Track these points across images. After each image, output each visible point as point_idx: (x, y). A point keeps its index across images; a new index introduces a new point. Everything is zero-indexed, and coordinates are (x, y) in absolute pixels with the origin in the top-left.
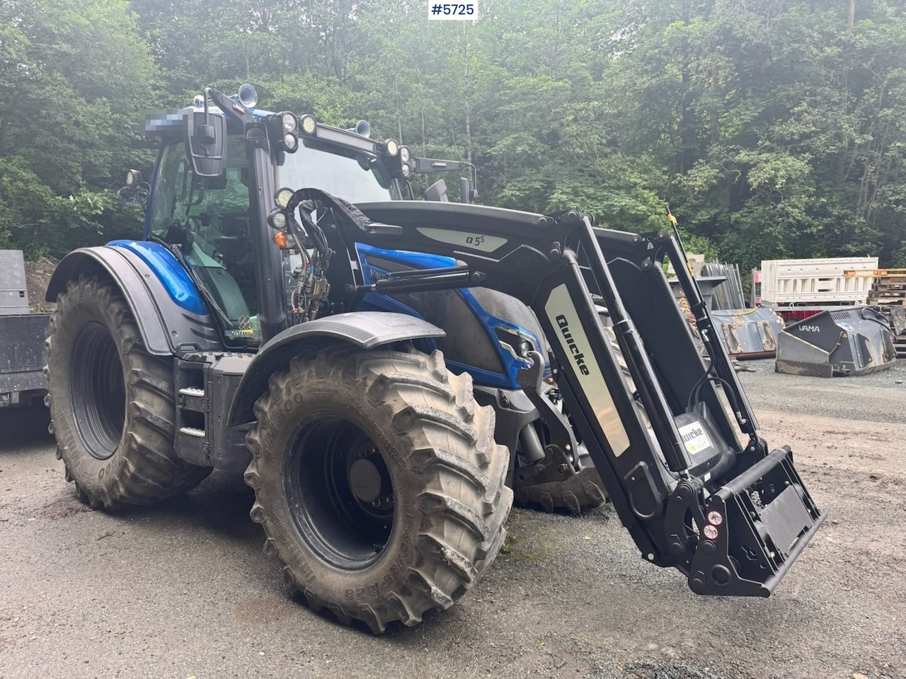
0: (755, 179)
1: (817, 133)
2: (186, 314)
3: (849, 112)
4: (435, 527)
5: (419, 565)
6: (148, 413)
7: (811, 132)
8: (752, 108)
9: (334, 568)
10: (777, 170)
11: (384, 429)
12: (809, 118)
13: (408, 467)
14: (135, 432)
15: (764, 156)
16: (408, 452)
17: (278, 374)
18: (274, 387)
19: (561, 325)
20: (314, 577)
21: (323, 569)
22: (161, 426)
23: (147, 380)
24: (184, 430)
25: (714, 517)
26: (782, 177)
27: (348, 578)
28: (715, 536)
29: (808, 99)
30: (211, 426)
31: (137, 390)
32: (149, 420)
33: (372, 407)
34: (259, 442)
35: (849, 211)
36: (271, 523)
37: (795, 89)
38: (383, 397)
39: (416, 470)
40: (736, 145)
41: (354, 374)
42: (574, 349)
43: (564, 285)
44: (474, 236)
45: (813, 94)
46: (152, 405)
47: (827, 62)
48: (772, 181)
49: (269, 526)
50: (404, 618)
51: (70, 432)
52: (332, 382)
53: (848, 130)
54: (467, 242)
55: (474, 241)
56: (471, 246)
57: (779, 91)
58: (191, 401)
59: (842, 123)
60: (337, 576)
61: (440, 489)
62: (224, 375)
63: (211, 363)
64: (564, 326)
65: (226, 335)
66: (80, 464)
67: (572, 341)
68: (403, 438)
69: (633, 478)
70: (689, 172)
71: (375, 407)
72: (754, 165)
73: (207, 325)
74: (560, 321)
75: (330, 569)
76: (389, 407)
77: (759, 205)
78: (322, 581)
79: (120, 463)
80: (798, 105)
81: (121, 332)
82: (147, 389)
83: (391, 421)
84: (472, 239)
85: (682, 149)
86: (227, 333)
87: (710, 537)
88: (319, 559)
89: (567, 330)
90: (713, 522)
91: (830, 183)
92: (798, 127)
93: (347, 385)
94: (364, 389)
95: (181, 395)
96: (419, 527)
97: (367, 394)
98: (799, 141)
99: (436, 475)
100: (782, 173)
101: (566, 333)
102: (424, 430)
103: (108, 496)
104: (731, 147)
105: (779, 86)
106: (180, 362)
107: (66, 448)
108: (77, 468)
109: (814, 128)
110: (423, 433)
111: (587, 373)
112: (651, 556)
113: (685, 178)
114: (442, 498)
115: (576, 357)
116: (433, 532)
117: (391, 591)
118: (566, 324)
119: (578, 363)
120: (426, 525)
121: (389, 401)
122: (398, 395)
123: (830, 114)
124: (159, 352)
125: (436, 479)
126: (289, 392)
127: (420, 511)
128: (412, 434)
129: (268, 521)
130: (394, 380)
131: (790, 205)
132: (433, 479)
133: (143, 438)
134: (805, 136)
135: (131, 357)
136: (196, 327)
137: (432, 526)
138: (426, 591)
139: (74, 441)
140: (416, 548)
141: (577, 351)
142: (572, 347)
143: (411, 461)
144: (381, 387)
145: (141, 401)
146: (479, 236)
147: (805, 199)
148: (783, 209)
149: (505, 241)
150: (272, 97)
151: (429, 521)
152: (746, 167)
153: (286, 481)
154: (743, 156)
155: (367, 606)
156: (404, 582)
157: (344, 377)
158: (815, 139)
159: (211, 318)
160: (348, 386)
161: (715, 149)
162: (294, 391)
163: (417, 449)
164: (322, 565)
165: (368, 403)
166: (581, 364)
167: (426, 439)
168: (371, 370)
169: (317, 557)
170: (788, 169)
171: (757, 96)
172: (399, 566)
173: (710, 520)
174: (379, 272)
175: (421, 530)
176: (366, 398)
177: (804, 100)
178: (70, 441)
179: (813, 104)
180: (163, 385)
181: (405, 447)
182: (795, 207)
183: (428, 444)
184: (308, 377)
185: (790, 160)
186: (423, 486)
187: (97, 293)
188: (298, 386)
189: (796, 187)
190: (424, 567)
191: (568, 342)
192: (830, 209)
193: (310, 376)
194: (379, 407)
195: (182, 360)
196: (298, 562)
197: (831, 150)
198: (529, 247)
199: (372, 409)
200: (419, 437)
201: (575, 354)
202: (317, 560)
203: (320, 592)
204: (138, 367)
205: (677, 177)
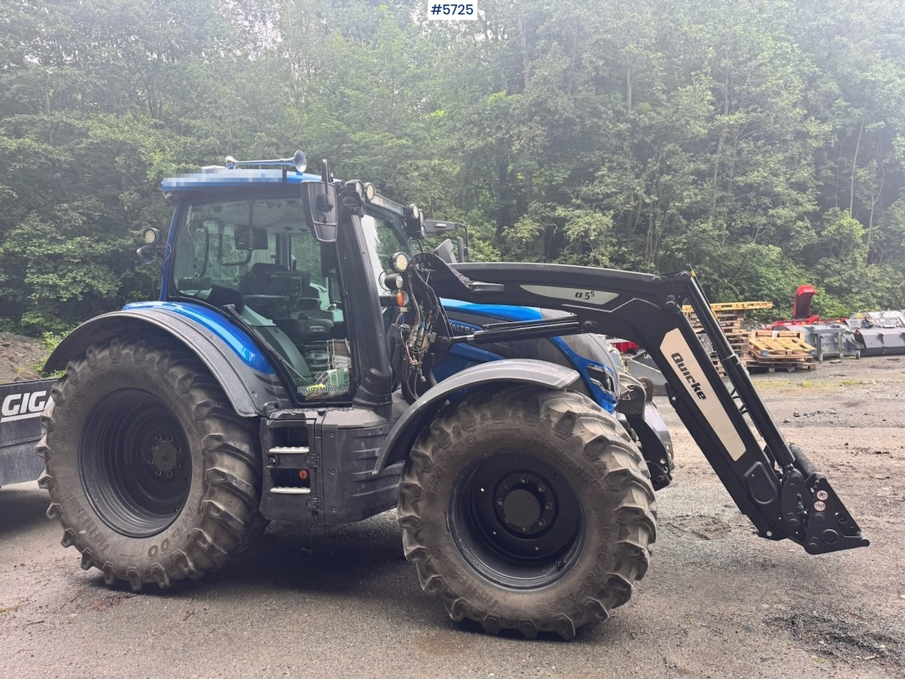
0: (573, 232)
1: (616, 193)
2: (258, 374)
3: (637, 176)
4: (631, 535)
5: (616, 569)
6: (233, 478)
7: (613, 193)
8: (563, 171)
9: (513, 590)
10: (590, 224)
11: (576, 458)
12: (609, 181)
13: (604, 487)
14: (216, 499)
15: (577, 212)
16: (602, 474)
17: (440, 420)
18: (437, 433)
19: (677, 361)
20: (496, 601)
21: (503, 593)
22: (244, 490)
23: (232, 444)
24: (274, 490)
25: (822, 495)
26: (594, 230)
27: (534, 596)
28: (823, 509)
29: (607, 165)
30: (319, 481)
31: (217, 456)
32: (235, 484)
33: (560, 440)
34: (420, 486)
35: (641, 258)
36: (437, 561)
37: (595, 156)
38: (572, 430)
39: (613, 488)
40: (553, 202)
41: (538, 413)
42: (690, 380)
43: (677, 330)
44: (584, 291)
45: (611, 161)
46: (233, 469)
47: (619, 135)
48: (587, 232)
49: (434, 564)
50: (601, 618)
51: (86, 513)
52: (512, 422)
53: (640, 191)
54: (576, 296)
55: (583, 296)
56: (582, 300)
57: (582, 157)
58: (288, 459)
59: (634, 186)
60: (520, 596)
61: (634, 502)
62: (339, 429)
63: (316, 419)
64: (680, 362)
65: (299, 392)
66: (110, 547)
67: (688, 373)
68: (596, 463)
69: (753, 475)
70: (516, 225)
71: (564, 440)
72: (569, 221)
73: (276, 384)
74: (676, 358)
75: (509, 591)
76: (578, 438)
77: (573, 254)
78: (507, 603)
79: (189, 536)
80: (598, 169)
81: (191, 398)
82: (229, 454)
83: (582, 450)
84: (581, 294)
85: (503, 204)
86: (301, 390)
87: (820, 510)
88: (495, 585)
89: (683, 365)
90: (821, 498)
91: (624, 234)
92: (602, 188)
93: (530, 423)
94: (550, 425)
95: (273, 455)
96: (618, 537)
97: (554, 429)
98: (602, 200)
99: (629, 491)
100: (594, 227)
101: (682, 367)
102: (614, 454)
103: (165, 575)
104: (549, 204)
105: (582, 153)
106: (268, 423)
107: (83, 532)
108: (107, 552)
109: (613, 190)
110: (613, 457)
111: (704, 398)
112: (769, 534)
113: (513, 230)
114: (641, 509)
115: (693, 386)
116: (630, 539)
117: (588, 597)
118: (682, 360)
119: (695, 390)
120: (623, 534)
121: (577, 432)
122: (584, 427)
123: (624, 177)
124: (247, 413)
125: (629, 494)
126: (458, 434)
127: (618, 523)
128: (604, 459)
129: (432, 560)
130: (580, 415)
131: (599, 254)
132: (627, 494)
133: (224, 505)
134: (608, 196)
135: (208, 422)
136: (268, 386)
137: (629, 534)
138: (625, 590)
139: (93, 523)
140: (615, 555)
141: (694, 381)
142: (688, 378)
143: (607, 482)
144: (568, 422)
145: (222, 466)
146: (589, 291)
147: (610, 249)
148: (595, 257)
149: (617, 295)
150: (88, 137)
151: (626, 530)
152: (562, 221)
153: (450, 518)
154: (560, 212)
155: (562, 616)
156: (602, 587)
157: (525, 416)
158: (614, 198)
159: (279, 375)
160: (532, 424)
161: (534, 205)
162: (464, 434)
163: (610, 471)
164: (500, 590)
165: (555, 436)
166: (698, 391)
167: (617, 462)
168: (552, 408)
169: (493, 583)
170: (598, 223)
171: (565, 161)
172: (596, 573)
173: (819, 497)
174: (456, 324)
175: (619, 539)
176: (553, 433)
177: (603, 165)
178: (88, 524)
179: (611, 169)
180: (245, 448)
181: (599, 470)
182: (603, 255)
183: (619, 465)
184: (482, 419)
185: (598, 215)
186: (619, 502)
187: (144, 358)
188: (470, 429)
189: (602, 238)
190: (621, 570)
191: (685, 374)
192: (627, 256)
193: (483, 417)
194: (568, 439)
195: (270, 419)
196: (474, 592)
197: (627, 207)
198: (642, 300)
199: (561, 442)
200: (611, 461)
201: (692, 383)
202: (494, 586)
203: (507, 614)
204: (217, 431)
205: (504, 229)
